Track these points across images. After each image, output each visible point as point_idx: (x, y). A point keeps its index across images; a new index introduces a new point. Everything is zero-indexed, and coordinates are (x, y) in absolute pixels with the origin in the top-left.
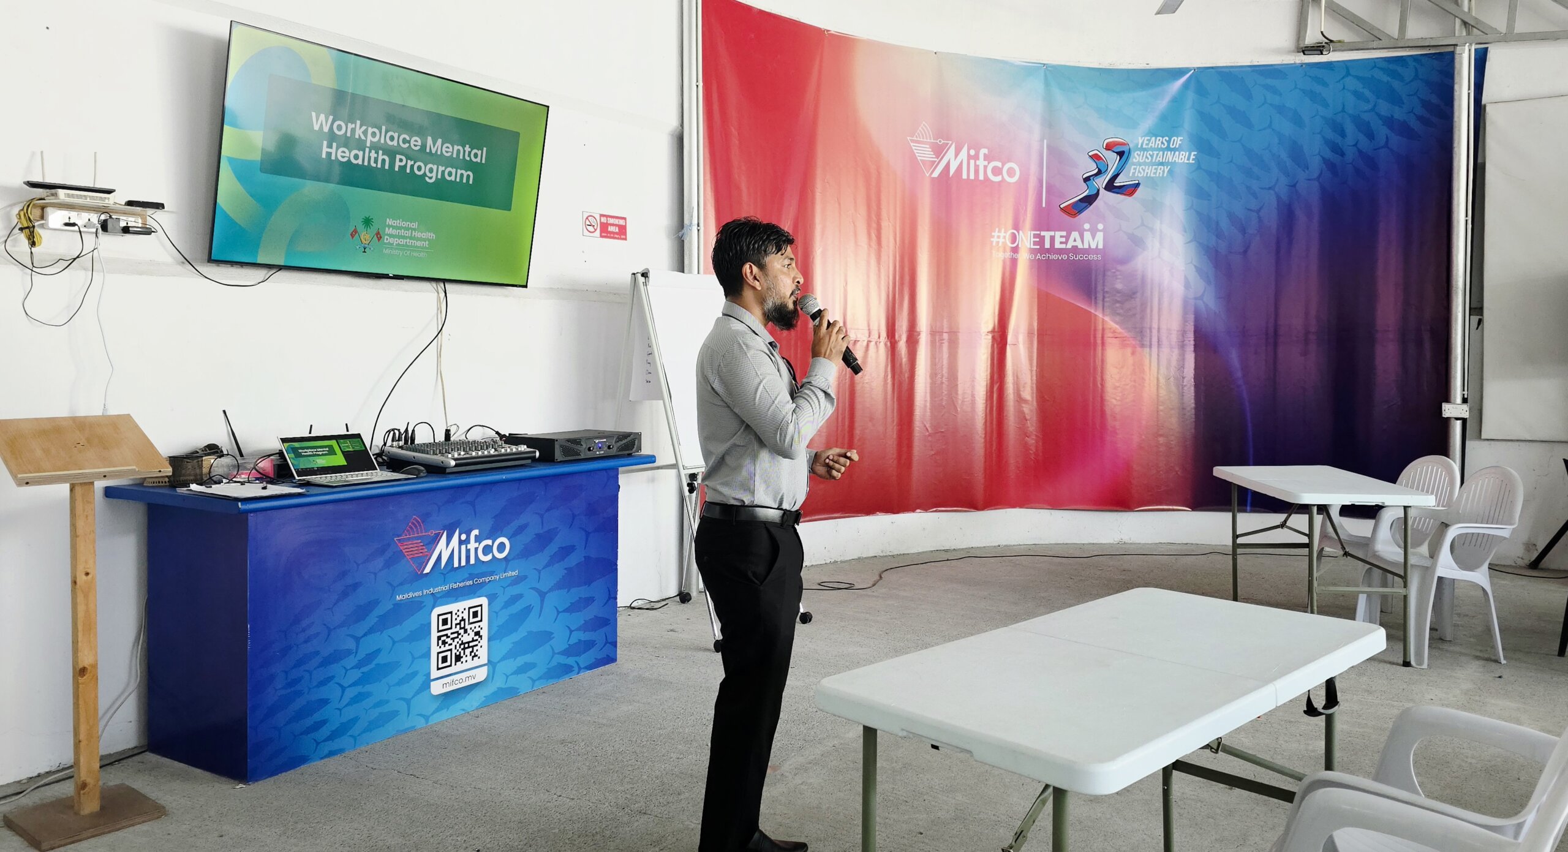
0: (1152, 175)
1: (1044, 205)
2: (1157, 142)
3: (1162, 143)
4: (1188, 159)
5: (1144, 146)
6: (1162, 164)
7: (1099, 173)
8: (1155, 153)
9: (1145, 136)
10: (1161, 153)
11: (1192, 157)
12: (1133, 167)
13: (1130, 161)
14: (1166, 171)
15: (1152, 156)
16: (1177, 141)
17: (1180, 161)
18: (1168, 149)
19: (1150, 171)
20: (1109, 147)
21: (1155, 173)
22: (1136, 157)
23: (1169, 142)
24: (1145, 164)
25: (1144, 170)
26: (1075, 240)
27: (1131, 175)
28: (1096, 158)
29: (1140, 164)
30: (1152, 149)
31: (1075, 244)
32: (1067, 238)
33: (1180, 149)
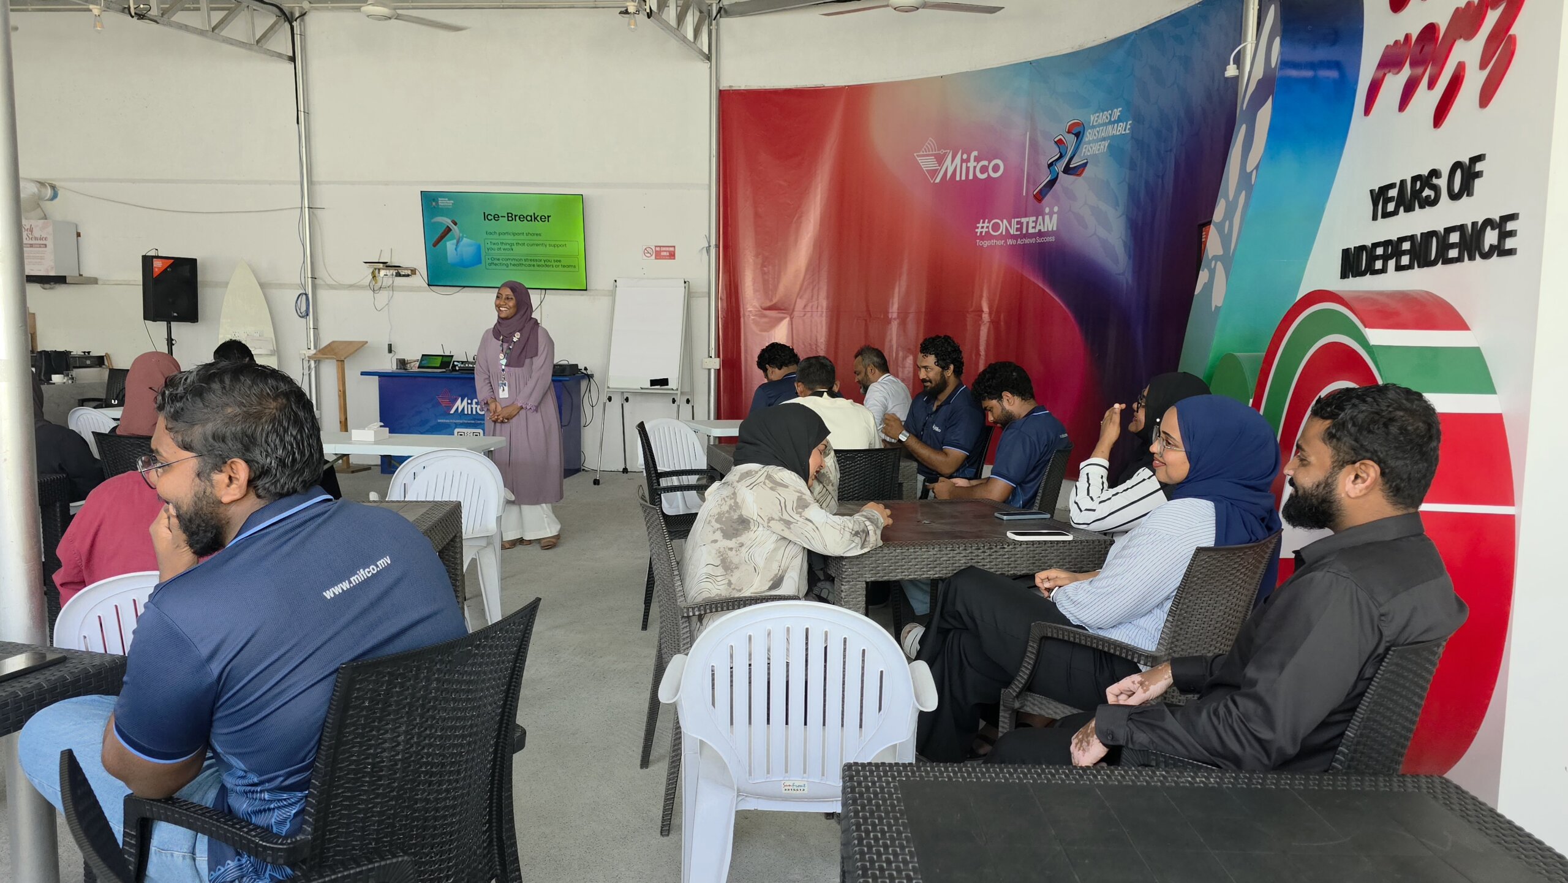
0: (1097, 152)
1: (1024, 194)
2: (1103, 117)
3: (1107, 117)
4: (1125, 130)
5: (1095, 124)
6: (1104, 139)
7: (1061, 157)
8: (1101, 128)
9: (1095, 113)
10: (1104, 128)
11: (1128, 127)
12: (1085, 146)
13: (1083, 142)
14: (1106, 145)
15: (1098, 133)
16: (1117, 112)
17: (1118, 133)
18: (1110, 123)
19: (1096, 148)
20: (1070, 130)
21: (1099, 150)
22: (1088, 136)
23: (1111, 116)
24: (1093, 141)
25: (1092, 148)
26: (1040, 225)
27: (1083, 155)
28: (1059, 143)
29: (1090, 142)
30: (1099, 125)
31: (1039, 228)
32: (1036, 222)
33: (1119, 120)
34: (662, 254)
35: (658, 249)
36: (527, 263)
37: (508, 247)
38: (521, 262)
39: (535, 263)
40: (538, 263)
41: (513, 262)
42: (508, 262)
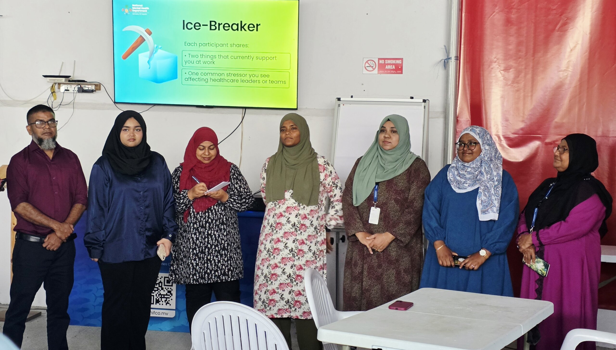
34: (388, 67)
35: (382, 62)
36: (230, 78)
37: (209, 59)
38: (222, 77)
39: (239, 78)
40: (243, 78)
41: (213, 77)
42: (208, 77)
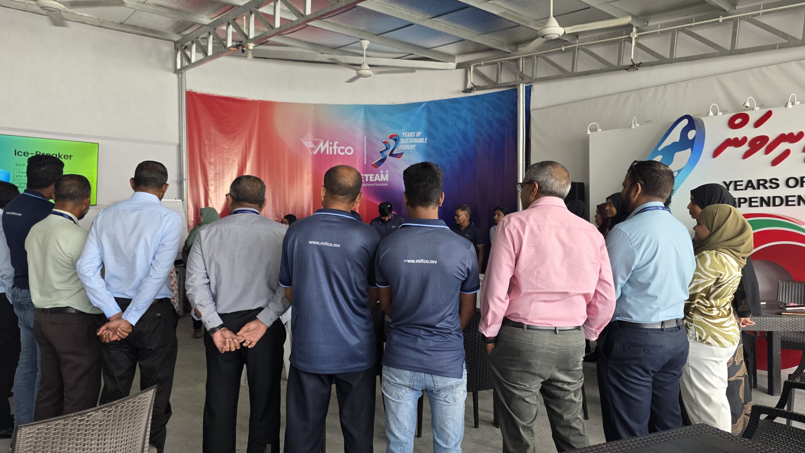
0: (409, 149)
1: (365, 163)
2: (411, 134)
3: (413, 135)
4: (424, 141)
5: (405, 136)
6: (413, 144)
7: (387, 149)
8: (410, 139)
9: (405, 132)
10: (412, 139)
11: (426, 140)
12: (401, 146)
13: (399, 143)
14: (414, 147)
15: (408, 140)
16: (419, 134)
17: (420, 142)
18: (415, 137)
19: (408, 147)
20: (391, 137)
21: (410, 148)
22: (402, 141)
23: (415, 134)
24: (405, 144)
25: (405, 147)
26: (377, 178)
27: (400, 149)
28: (385, 143)
29: (403, 144)
30: (408, 137)
31: (377, 179)
32: (374, 177)
33: (420, 137)
